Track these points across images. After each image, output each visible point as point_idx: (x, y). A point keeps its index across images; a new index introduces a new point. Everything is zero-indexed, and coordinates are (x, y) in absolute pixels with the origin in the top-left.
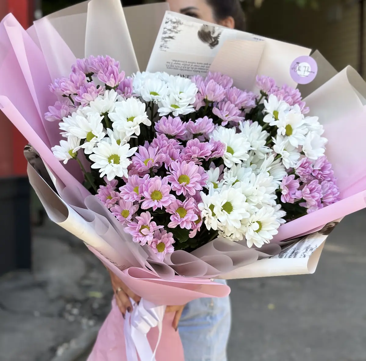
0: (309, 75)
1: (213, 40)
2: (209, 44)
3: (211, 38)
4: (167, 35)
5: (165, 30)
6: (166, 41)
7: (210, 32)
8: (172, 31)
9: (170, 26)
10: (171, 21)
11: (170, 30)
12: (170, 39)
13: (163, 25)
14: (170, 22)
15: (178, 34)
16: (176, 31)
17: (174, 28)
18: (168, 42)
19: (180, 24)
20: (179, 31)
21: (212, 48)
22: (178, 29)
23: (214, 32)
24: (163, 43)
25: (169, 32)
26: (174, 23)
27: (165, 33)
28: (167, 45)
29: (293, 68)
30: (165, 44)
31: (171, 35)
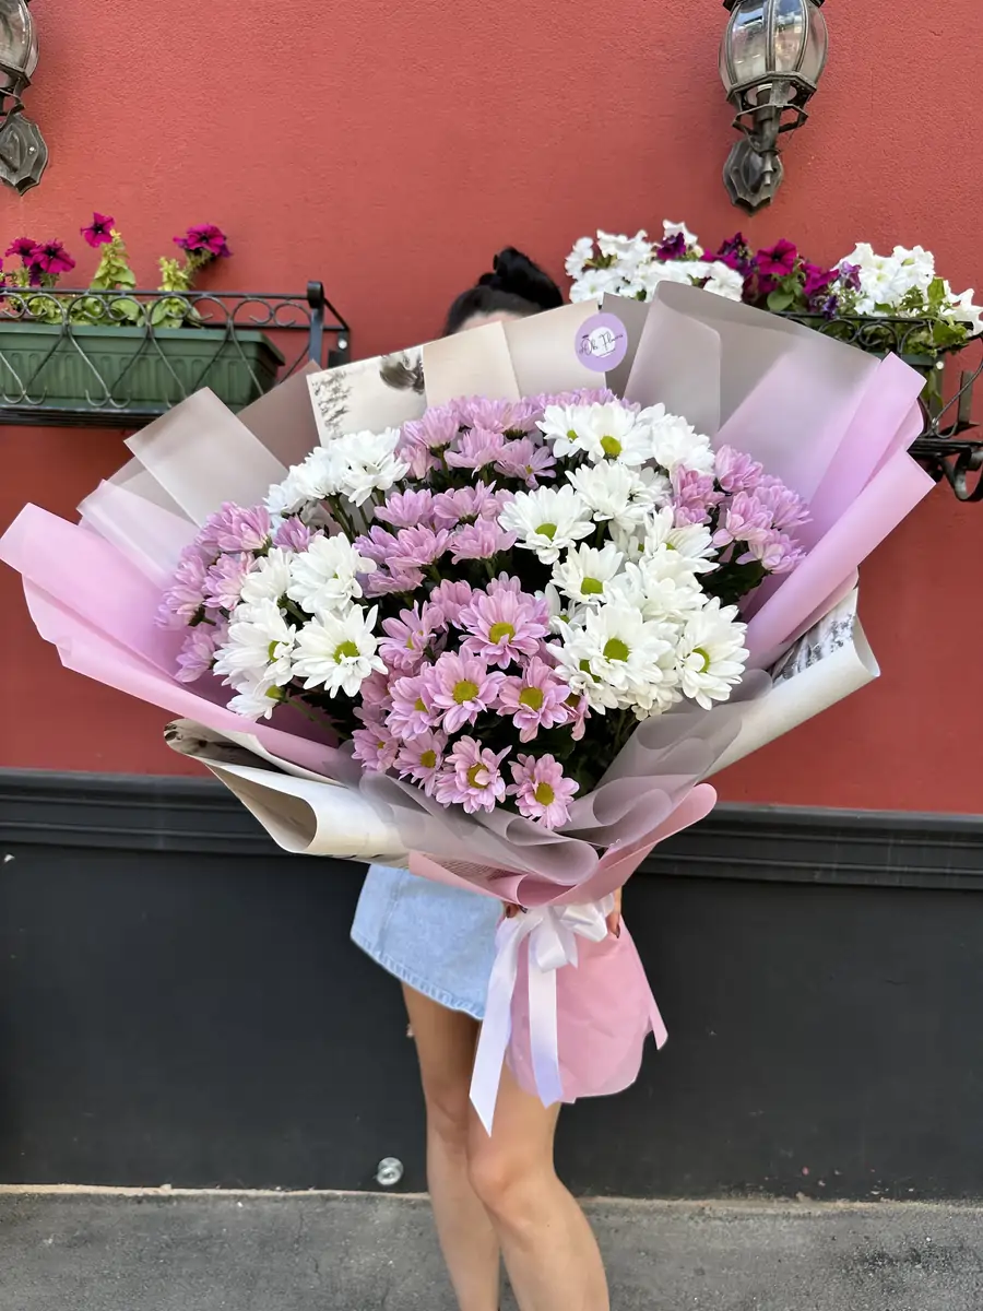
0: (616, 345)
1: (415, 377)
2: (411, 389)
3: (408, 373)
4: (332, 413)
5: (323, 406)
6: (336, 425)
7: (400, 364)
8: (337, 399)
9: (326, 394)
10: (323, 383)
11: (331, 400)
12: (342, 416)
13: (315, 400)
14: (323, 387)
15: (349, 397)
16: (341, 394)
17: (336, 391)
18: (340, 424)
19: (342, 377)
20: (348, 391)
21: (421, 393)
22: (344, 388)
23: (407, 362)
24: (332, 431)
25: (331, 405)
26: (331, 382)
27: (325, 411)
28: (341, 430)
29: (582, 351)
30: (338, 432)
31: (338, 408)
